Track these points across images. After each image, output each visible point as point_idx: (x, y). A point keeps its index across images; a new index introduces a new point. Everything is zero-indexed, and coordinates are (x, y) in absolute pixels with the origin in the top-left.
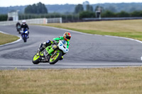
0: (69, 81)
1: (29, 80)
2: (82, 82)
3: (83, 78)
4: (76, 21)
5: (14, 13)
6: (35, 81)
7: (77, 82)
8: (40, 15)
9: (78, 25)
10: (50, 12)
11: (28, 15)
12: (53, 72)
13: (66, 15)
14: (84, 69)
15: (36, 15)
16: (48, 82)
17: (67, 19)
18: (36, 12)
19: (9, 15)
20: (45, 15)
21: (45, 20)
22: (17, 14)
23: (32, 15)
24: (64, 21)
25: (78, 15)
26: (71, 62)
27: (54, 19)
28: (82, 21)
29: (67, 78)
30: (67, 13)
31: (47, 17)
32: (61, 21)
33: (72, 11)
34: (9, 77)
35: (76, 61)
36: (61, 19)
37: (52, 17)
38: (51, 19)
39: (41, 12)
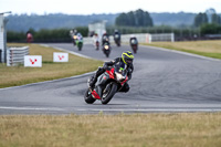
0: (183, 132)
1: (122, 130)
2: (204, 133)
3: (205, 128)
4: (195, 39)
5: (99, 25)
6: (131, 132)
7: (195, 133)
8: (141, 28)
9: (199, 46)
10: (157, 24)
11: (122, 28)
12: (160, 118)
13: (181, 29)
14: (207, 113)
15: (133, 29)
16: (151, 133)
17: (183, 35)
18: (134, 24)
19: (91, 28)
20: (148, 28)
21: (149, 37)
22: (103, 26)
23: (127, 28)
24: (177, 40)
25: (199, 29)
26: (187, 102)
27: (162, 35)
28: (205, 39)
29: (180, 128)
30: (183, 26)
31: (151, 32)
32: (173, 38)
33: (190, 23)
34: (91, 126)
35: (195, 101)
36: (172, 35)
37: (159, 32)
38: (156, 35)
39: (141, 24)
